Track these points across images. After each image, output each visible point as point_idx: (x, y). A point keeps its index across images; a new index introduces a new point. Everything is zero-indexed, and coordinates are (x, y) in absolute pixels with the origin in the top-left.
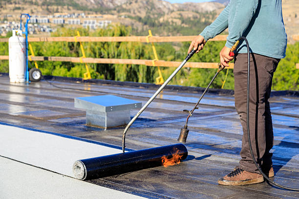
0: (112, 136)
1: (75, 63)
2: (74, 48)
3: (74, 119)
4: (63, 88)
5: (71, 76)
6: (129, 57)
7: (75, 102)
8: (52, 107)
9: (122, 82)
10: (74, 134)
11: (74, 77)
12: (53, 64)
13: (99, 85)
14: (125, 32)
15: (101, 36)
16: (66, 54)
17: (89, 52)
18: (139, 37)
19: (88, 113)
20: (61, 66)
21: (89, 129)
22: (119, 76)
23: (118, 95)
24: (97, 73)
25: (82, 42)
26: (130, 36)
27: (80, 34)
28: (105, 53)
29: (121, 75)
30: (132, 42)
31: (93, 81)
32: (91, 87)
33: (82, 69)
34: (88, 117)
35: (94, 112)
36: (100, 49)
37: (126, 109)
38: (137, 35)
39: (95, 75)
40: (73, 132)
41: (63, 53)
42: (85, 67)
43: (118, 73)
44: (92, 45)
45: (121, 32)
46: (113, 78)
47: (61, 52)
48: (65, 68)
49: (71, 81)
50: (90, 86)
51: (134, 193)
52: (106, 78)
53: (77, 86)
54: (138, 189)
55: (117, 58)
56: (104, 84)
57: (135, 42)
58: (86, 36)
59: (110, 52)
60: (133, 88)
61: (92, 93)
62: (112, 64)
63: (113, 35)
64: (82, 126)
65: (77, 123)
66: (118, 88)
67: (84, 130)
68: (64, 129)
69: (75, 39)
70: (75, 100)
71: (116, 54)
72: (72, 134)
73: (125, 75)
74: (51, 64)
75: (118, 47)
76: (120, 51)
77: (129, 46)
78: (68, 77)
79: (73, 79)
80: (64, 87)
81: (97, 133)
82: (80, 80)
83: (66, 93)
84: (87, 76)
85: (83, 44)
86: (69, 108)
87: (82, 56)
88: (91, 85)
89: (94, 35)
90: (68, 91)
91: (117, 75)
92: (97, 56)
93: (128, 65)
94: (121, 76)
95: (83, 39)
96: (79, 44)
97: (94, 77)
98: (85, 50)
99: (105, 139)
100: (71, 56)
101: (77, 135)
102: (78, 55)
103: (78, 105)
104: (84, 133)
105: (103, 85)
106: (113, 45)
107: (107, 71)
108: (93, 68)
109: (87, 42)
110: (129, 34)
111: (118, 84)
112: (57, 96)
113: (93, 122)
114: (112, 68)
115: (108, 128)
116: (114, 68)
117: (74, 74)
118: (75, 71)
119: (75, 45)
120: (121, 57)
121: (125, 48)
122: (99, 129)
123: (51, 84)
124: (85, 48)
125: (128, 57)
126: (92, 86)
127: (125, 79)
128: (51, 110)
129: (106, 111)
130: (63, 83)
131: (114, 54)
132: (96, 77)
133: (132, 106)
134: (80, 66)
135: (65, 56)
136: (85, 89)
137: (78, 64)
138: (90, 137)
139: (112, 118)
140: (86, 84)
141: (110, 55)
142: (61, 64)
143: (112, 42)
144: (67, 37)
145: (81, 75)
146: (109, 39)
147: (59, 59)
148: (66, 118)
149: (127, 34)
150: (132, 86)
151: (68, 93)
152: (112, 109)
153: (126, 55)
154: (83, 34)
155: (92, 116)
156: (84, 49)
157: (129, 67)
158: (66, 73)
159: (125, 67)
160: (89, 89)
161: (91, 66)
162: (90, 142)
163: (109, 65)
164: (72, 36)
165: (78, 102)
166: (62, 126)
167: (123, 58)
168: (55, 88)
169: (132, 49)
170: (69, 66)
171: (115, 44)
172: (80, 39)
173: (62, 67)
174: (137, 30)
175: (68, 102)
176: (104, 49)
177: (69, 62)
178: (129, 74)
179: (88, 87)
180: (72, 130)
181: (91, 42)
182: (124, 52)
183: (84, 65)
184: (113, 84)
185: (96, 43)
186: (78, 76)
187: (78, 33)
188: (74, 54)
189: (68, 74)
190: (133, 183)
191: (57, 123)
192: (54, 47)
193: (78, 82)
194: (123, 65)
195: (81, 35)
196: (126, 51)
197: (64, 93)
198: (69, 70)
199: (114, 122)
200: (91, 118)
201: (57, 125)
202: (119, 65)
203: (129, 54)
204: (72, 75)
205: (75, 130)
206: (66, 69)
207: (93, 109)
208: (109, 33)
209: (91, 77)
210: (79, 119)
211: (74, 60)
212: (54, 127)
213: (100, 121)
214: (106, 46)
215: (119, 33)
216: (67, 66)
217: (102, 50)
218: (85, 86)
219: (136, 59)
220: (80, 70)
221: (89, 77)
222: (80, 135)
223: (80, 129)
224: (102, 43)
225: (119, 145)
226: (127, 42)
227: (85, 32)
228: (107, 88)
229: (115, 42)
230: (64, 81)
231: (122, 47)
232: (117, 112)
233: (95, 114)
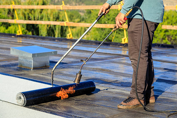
0: (36, 74)
1: (11, 24)
2: (11, 13)
3: (10, 62)
4: (2, 41)
5: (8, 33)
6: (49, 20)
7: (11, 51)
9: (44, 37)
10: (10, 73)
11: (11, 33)
13: (28, 39)
14: (46, 2)
15: (29, 5)
17: (21, 16)
18: (56, 6)
19: (20, 58)
21: (21, 69)
23: (41, 46)
24: (27, 31)
25: (16, 9)
26: (49, 5)
28: (32, 17)
29: (43, 32)
30: (51, 9)
31: (24, 36)
33: (16, 28)
34: (20, 61)
35: (24, 57)
36: (28, 14)
37: (46, 56)
38: (55, 4)
39: (25, 32)
40: (10, 71)
41: (2, 17)
42: (18, 26)
43: (41, 30)
44: (24, 11)
45: (43, 2)
46: (38, 34)
47: (2, 16)
48: (4, 27)
49: (8, 36)
50: (21, 39)
51: (52, 113)
52: (33, 34)
53: (12, 39)
54: (54, 110)
55: (41, 20)
57: (53, 9)
58: (19, 4)
59: (35, 16)
61: (22, 44)
62: (37, 25)
63: (38, 4)
64: (16, 67)
65: (13, 65)
66: (41, 41)
67: (17, 70)
68: (3, 69)
69: (11, 7)
70: (11, 49)
71: (40, 17)
72: (9, 73)
73: (46, 32)
75: (41, 12)
76: (42, 15)
77: (49, 12)
78: (6, 33)
79: (10, 35)
80: (3, 40)
81: (26, 72)
82: (14, 35)
83: (5, 44)
84: (19, 32)
86: (6, 55)
87: (16, 18)
88: (22, 38)
89: (25, 4)
90: (6, 43)
91: (41, 32)
92: (27, 19)
93: (48, 25)
94: (43, 33)
95: (17, 7)
96: (14, 10)
97: (24, 34)
98: (18, 14)
99: (32, 76)
100: (8, 19)
101: (12, 73)
102: (13, 17)
103: (13, 52)
104: (17, 72)
105: (31, 39)
106: (38, 11)
107: (33, 29)
108: (24, 27)
109: (20, 9)
110: (49, 4)
111: (41, 38)
113: (23, 64)
114: (37, 27)
115: (34, 68)
117: (11, 31)
118: (11, 29)
119: (11, 11)
120: (43, 19)
121: (46, 13)
122: (28, 69)
124: (18, 13)
125: (48, 20)
126: (23, 39)
127: (46, 34)
129: (33, 57)
130: (3, 37)
131: (38, 17)
132: (26, 33)
133: (50, 54)
134: (15, 25)
135: (4, 18)
136: (18, 41)
137: (14, 24)
138: (21, 75)
139: (36, 62)
140: (19, 38)
141: (36, 18)
142: (1, 24)
143: (37, 9)
145: (15, 32)
146: (35, 7)
148: (5, 61)
149: (47, 3)
150: (51, 40)
151: (6, 44)
152: (36, 55)
153: (47, 18)
154: (17, 3)
155: (22, 60)
156: (17, 13)
157: (49, 26)
158: (5, 31)
159: (46, 26)
160: (21, 41)
161: (22, 26)
162: (21, 78)
163: (35, 25)
164: (9, 5)
165: (13, 50)
166: (2, 67)
167: (45, 20)
169: (51, 14)
170: (7, 25)
171: (39, 11)
172: (14, 6)
173: (2, 26)
174: (55, 1)
175: (6, 51)
176: (31, 14)
177: (7, 23)
178: (49, 32)
179: (20, 40)
180: (9, 70)
181: (23, 9)
182: (45, 16)
183: (17, 25)
184: (38, 38)
185: (25, 10)
186: (13, 33)
187: (13, 2)
188: (11, 17)
189: (6, 31)
190: (51, 106)
193: (13, 37)
194: (44, 25)
195: (15, 3)
196: (47, 15)
197: (3, 44)
198: (7, 28)
199: (37, 65)
200: (22, 61)
202: (41, 25)
203: (49, 17)
204: (9, 31)
205: (11, 70)
206: (5, 28)
207: (24, 55)
208: (35, 3)
209: (22, 33)
210: (13, 62)
211: (10, 21)
213: (28, 64)
214: (33, 12)
215: (42, 3)
216: (5, 26)
217: (30, 14)
218: (18, 39)
219: (54, 21)
220: (14, 28)
221: (21, 33)
222: (15, 74)
223: (14, 69)
224: (30, 9)
225: (41, 80)
226: (48, 9)
228: (33, 41)
229: (39, 9)
230: (3, 36)
231: (44, 13)
232: (40, 58)
233: (25, 59)
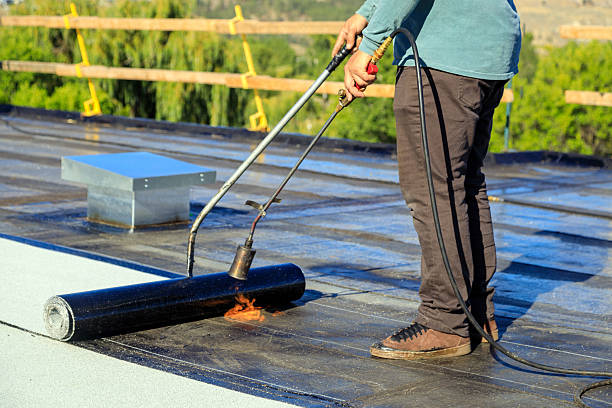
0: (146, 245)
1: (65, 77)
2: (62, 42)
3: (60, 206)
4: (35, 134)
5: (54, 108)
6: (189, 67)
7: (63, 168)
8: (8, 178)
9: (172, 124)
10: (60, 240)
11: (62, 109)
12: (13, 77)
13: (119, 130)
14: (182, 9)
15: (125, 16)
16: (43, 55)
17: (96, 52)
18: (213, 22)
19: (92, 193)
20: (32, 83)
21: (95, 228)
22: (165, 110)
23: (163, 152)
24: (115, 102)
25: (81, 30)
26: (192, 18)
27: (78, 11)
28: (133, 56)
29: (170, 107)
30: (197, 33)
31: (106, 119)
32: (99, 133)
33: (79, 93)
34: (92, 201)
35: (106, 191)
36: (122, 47)
37: (179, 185)
38: (210, 15)
39: (111, 105)
40: (58, 236)
41: (37, 54)
42: (88, 87)
43: (163, 102)
44: (105, 36)
45: (172, 7)
46: (152, 115)
47: (33, 52)
48: (41, 87)
49: (55, 119)
50: (97, 130)
51: (194, 375)
52: (137, 114)
53: (68, 129)
54: (203, 367)
55: (162, 68)
56: (131, 126)
57: (203, 32)
58: (91, 15)
59: (145, 53)
60: (195, 137)
61: (101, 146)
62: (150, 83)
63: (154, 15)
64: (78, 223)
65: (68, 215)
66: (162, 137)
67: (83, 231)
68: (36, 227)
69: (66, 23)
70: (63, 162)
71: (159, 58)
72: (54, 240)
73: (179, 108)
74: (10, 78)
75: (164, 43)
76: (168, 51)
77: (191, 41)
78: (48, 108)
79: (60, 115)
80: (37, 131)
81: (111, 239)
82: (75, 116)
83: (43, 146)
84: (92, 106)
85: (84, 33)
86: (48, 180)
87: (81, 60)
88: (101, 127)
89: (110, 14)
90: (50, 142)
91: (161, 107)
92: (116, 61)
93: (185, 85)
94: (169, 109)
95: (85, 22)
96: (74, 32)
97: (108, 112)
98: (89, 47)
99: (130, 253)
100: (56, 61)
101: (66, 242)
102: (71, 58)
103: (70, 173)
104: (81, 237)
105: (129, 129)
106: (153, 38)
107: (140, 99)
108: (107, 91)
109: (94, 30)
110: (189, 13)
111: (163, 129)
112: (22, 151)
113: (104, 213)
114: (149, 90)
115: (139, 228)
116: (154, 93)
117: (62, 102)
118: (65, 96)
119: (66, 35)
120: (172, 64)
121: (180, 44)
122: (118, 229)
123: (7, 123)
124: (89, 43)
125: (185, 68)
126: (104, 130)
127: (179, 116)
128: (7, 183)
129: (134, 189)
130: (36, 123)
131: (155, 59)
132: (113, 110)
133: (194, 179)
134: (77, 84)
135: (42, 60)
136: (88, 136)
137: (73, 81)
138: (96, 247)
139: (147, 205)
140: (89, 125)
141: (147, 62)
142: (32, 78)
143: (150, 31)
144: (46, 18)
145: (77, 105)
146: (144, 24)
147: (27, 66)
148: (42, 202)
149: (185, 14)
150: (195, 133)
151: (48, 147)
152: (146, 183)
153: (182, 62)
154: (85, 10)
155: (101, 199)
156: (85, 44)
157: (190, 89)
158: (43, 100)
159: (179, 89)
160: (97, 137)
161: (101, 86)
162: (96, 258)
163: (144, 85)
164: (59, 15)
165: (70, 166)
166: (32, 221)
167: (176, 68)
168: (16, 133)
169: (197, 48)
170: (52, 83)
171: (158, 37)
172: (76, 21)
173: (35, 86)
174: (209, 5)
175: (46, 167)
176: (133, 46)
177: (50, 75)
178: (188, 107)
179: (94, 134)
180: (55, 231)
181: (103, 30)
182: (178, 54)
183: (86, 81)
184: (152, 127)
185: (113, 33)
186: (71, 108)
187: (73, 7)
188: (63, 57)
189: (49, 103)
190: (192, 353)
191: (21, 213)
192: (17, 41)
193: (70, 121)
194: (174, 85)
195: (80, 13)
196: (182, 52)
197: (36, 145)
198: (50, 92)
199: (150, 215)
200: (99, 203)
201: (21, 219)
202: (165, 83)
203: (190, 58)
204: (58, 104)
205: (61, 231)
206: (44, 92)
207: (105, 183)
208: (144, 10)
209: (101, 109)
210: (71, 205)
211: (61, 69)
212: (14, 223)
213: (120, 211)
214: (136, 40)
215: (167, 10)
216: (45, 85)
217: (128, 49)
218: (87, 129)
219: (205, 70)
220: (75, 93)
221: (97, 111)
222: (74, 243)
223: (74, 228)
224: (127, 32)
225: (162, 266)
226: (186, 33)
227: (89, 7)
228: (137, 137)
229: (157, 31)
230: (39, 117)
231: (173, 44)
232: (159, 192)
233: (110, 195)
